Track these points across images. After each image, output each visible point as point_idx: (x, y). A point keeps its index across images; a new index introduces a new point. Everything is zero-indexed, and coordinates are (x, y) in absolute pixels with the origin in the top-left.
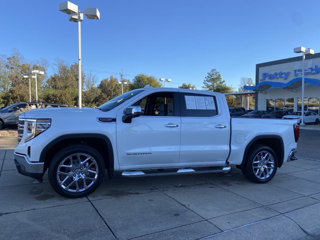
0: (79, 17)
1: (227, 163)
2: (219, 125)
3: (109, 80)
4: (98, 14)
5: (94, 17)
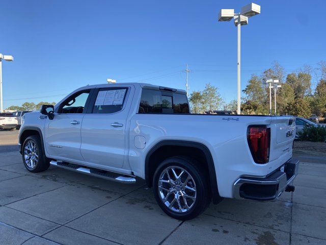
0: (238, 19)
1: (133, 173)
2: (115, 123)
4: (256, 8)
5: (251, 14)
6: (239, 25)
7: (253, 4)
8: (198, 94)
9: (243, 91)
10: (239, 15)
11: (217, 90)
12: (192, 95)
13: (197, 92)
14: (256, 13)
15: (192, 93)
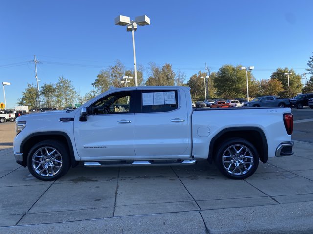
0: (133, 26)
1: (192, 157)
2: (175, 119)
3: (197, 75)
4: (147, 20)
5: (144, 23)
6: (133, 31)
7: (146, 16)
8: (50, 86)
9: (93, 84)
10: (132, 23)
11: (71, 83)
12: (42, 87)
13: (49, 84)
14: (147, 24)
15: (43, 86)
